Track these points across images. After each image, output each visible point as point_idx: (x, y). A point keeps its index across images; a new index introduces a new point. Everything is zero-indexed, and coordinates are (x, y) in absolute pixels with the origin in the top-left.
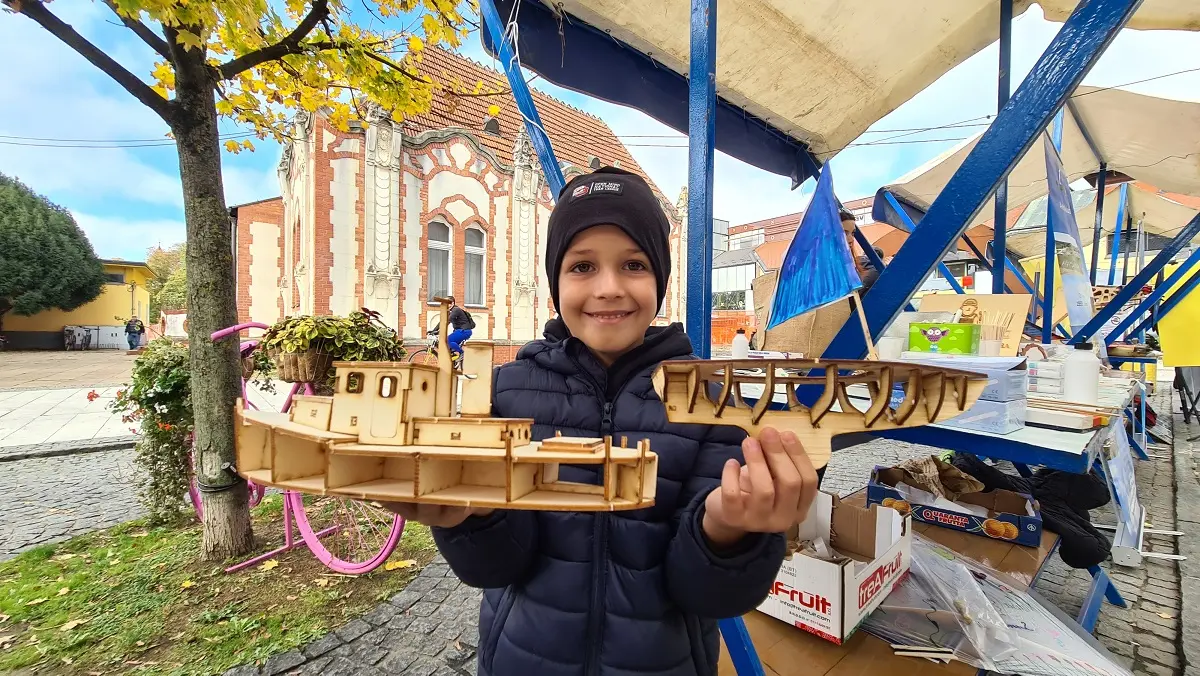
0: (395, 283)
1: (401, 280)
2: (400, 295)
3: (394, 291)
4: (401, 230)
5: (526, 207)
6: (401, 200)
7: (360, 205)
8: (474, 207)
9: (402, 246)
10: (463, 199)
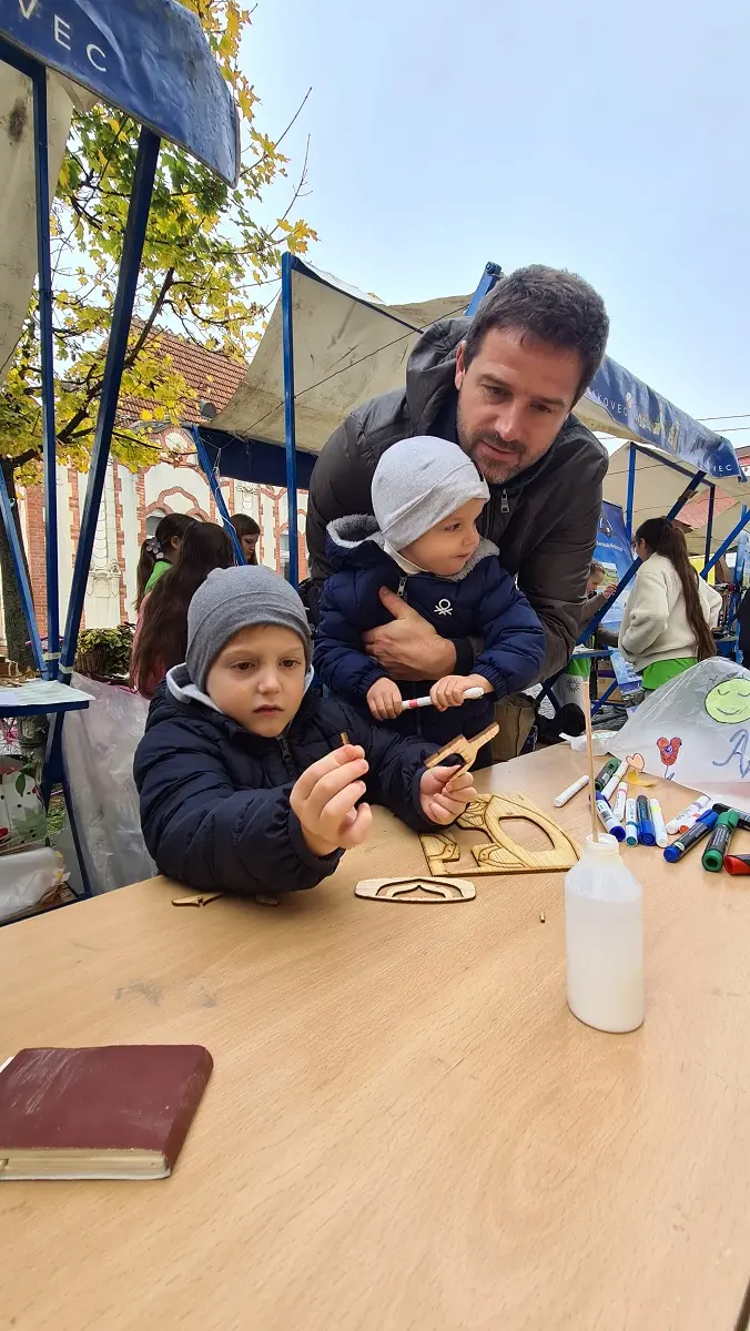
0: (115, 582)
1: (121, 578)
2: (121, 593)
3: (116, 590)
4: (118, 526)
5: (249, 498)
6: (116, 495)
7: (74, 502)
8: (194, 500)
9: (120, 543)
10: (183, 492)
